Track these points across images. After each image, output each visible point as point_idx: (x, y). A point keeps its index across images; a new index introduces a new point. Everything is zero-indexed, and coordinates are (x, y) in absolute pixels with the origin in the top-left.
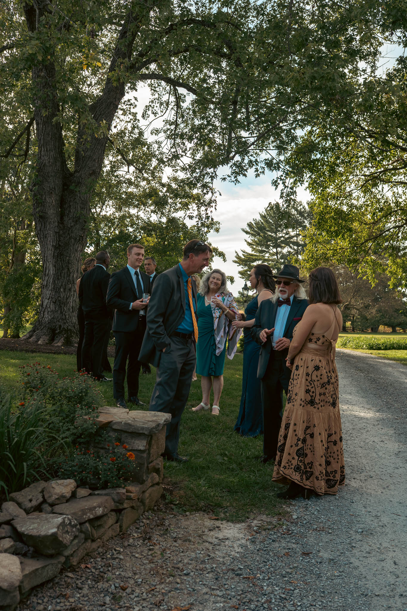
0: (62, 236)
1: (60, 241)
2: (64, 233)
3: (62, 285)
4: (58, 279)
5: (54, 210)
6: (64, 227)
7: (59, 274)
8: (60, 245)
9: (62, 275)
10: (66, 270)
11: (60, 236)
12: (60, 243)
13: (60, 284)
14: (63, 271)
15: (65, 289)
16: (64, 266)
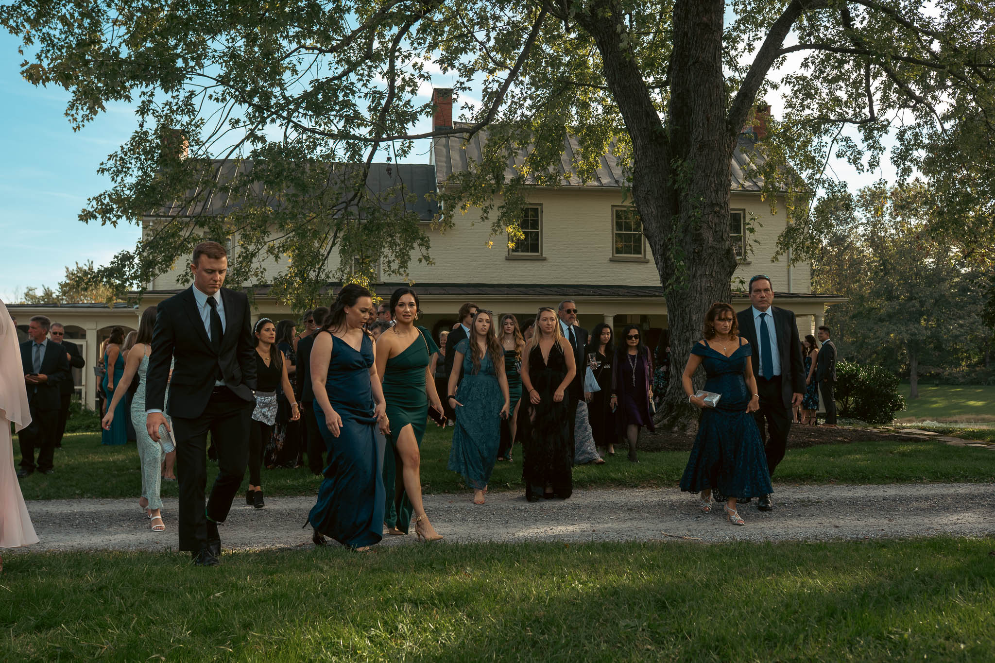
5: (657, 222)
9: (676, 319)
14: (677, 313)
15: (679, 340)
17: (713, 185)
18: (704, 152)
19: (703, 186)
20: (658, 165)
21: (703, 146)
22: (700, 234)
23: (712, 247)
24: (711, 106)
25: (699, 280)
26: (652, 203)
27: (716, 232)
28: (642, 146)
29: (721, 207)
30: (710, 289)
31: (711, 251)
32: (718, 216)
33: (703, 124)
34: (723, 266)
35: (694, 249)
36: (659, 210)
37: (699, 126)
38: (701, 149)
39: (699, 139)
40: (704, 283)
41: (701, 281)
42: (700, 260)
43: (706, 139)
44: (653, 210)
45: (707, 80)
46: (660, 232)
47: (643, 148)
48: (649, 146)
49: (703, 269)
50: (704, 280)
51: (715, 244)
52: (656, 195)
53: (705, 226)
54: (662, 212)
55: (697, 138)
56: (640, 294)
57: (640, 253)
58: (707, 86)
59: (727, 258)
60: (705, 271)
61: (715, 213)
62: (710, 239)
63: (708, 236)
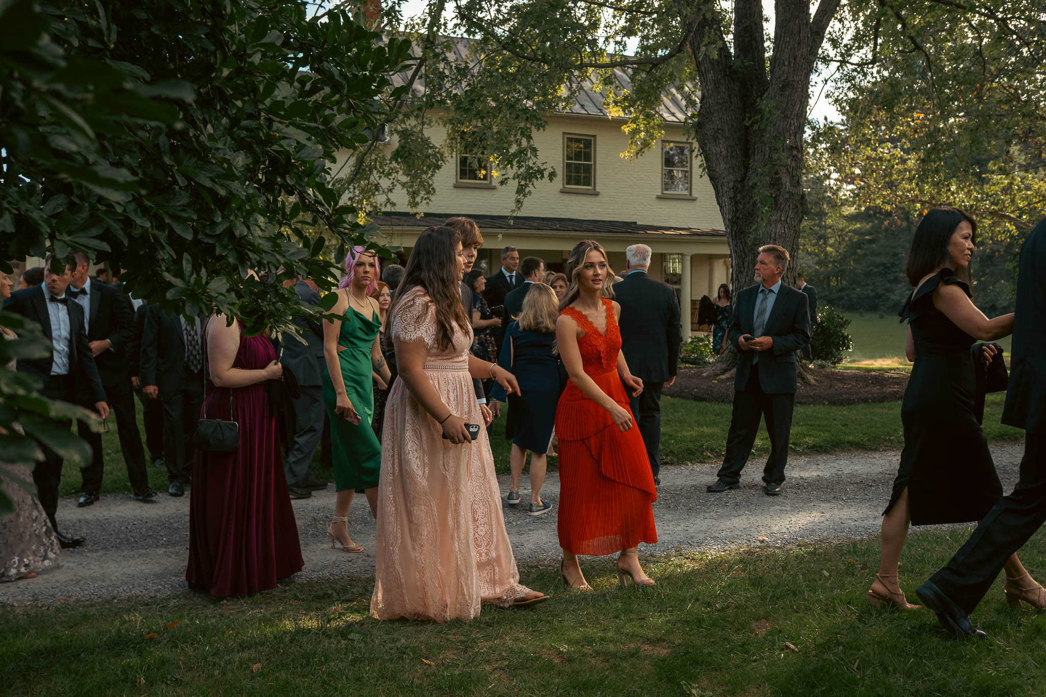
0: (741, 203)
1: (737, 211)
2: (744, 197)
3: (745, 282)
4: (741, 271)
5: (726, 163)
6: (743, 187)
7: (741, 264)
8: (738, 218)
9: (746, 264)
10: (751, 257)
11: (736, 203)
12: (738, 215)
13: (743, 280)
14: (747, 259)
16: (746, 251)
17: (793, 128)
18: (787, 93)
19: (781, 128)
20: (731, 102)
21: (786, 85)
22: (779, 179)
23: (789, 192)
24: (799, 43)
25: (773, 226)
26: (721, 142)
27: (793, 176)
28: (714, 81)
29: (798, 151)
30: (784, 235)
31: (787, 196)
32: (796, 161)
33: (789, 63)
34: (797, 212)
35: (771, 194)
36: (730, 150)
37: (784, 64)
38: (783, 89)
39: (783, 78)
40: (779, 229)
41: (776, 228)
42: (776, 205)
43: (791, 78)
44: (723, 150)
45: (798, 16)
46: (729, 174)
47: (715, 84)
48: (723, 81)
49: (779, 215)
50: (779, 226)
51: (792, 189)
52: (727, 134)
53: (784, 170)
54: (732, 152)
55: (780, 77)
56: (614, 230)
57: (589, 185)
58: (797, 22)
59: (802, 204)
60: (781, 216)
61: (794, 157)
62: (788, 184)
63: (786, 180)
